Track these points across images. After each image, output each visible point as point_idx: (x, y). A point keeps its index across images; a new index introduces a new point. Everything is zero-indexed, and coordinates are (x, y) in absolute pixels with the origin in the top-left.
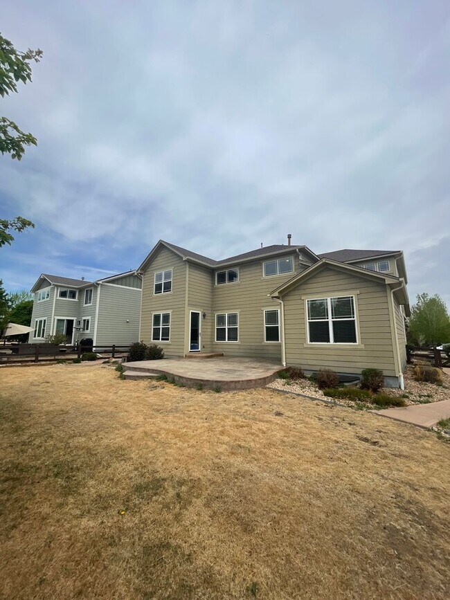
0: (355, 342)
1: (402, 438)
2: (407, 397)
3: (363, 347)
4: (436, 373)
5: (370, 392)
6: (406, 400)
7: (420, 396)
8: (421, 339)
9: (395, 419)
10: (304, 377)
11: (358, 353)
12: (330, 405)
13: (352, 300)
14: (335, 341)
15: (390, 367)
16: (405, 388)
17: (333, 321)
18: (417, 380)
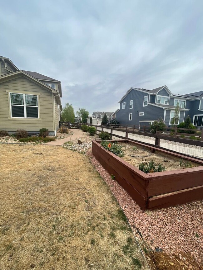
0: (38, 117)
1: (51, 150)
2: (56, 138)
3: (41, 119)
4: (67, 130)
5: (42, 137)
6: (56, 139)
7: (61, 137)
8: (65, 120)
9: (50, 145)
10: (8, 135)
11: (39, 122)
12: (22, 145)
13: (37, 97)
14: (27, 117)
15: (51, 128)
16: (56, 135)
17: (26, 107)
18: (61, 133)
